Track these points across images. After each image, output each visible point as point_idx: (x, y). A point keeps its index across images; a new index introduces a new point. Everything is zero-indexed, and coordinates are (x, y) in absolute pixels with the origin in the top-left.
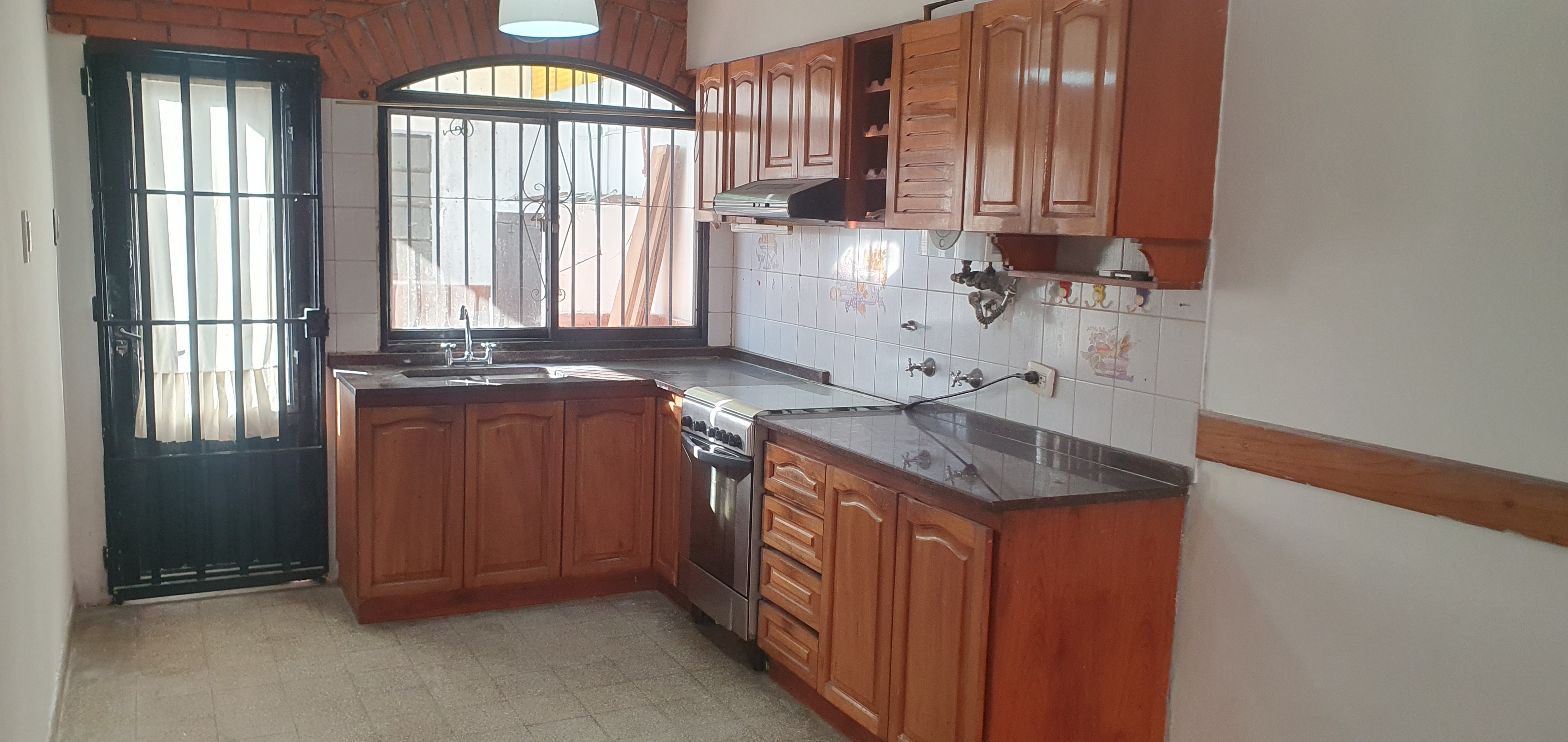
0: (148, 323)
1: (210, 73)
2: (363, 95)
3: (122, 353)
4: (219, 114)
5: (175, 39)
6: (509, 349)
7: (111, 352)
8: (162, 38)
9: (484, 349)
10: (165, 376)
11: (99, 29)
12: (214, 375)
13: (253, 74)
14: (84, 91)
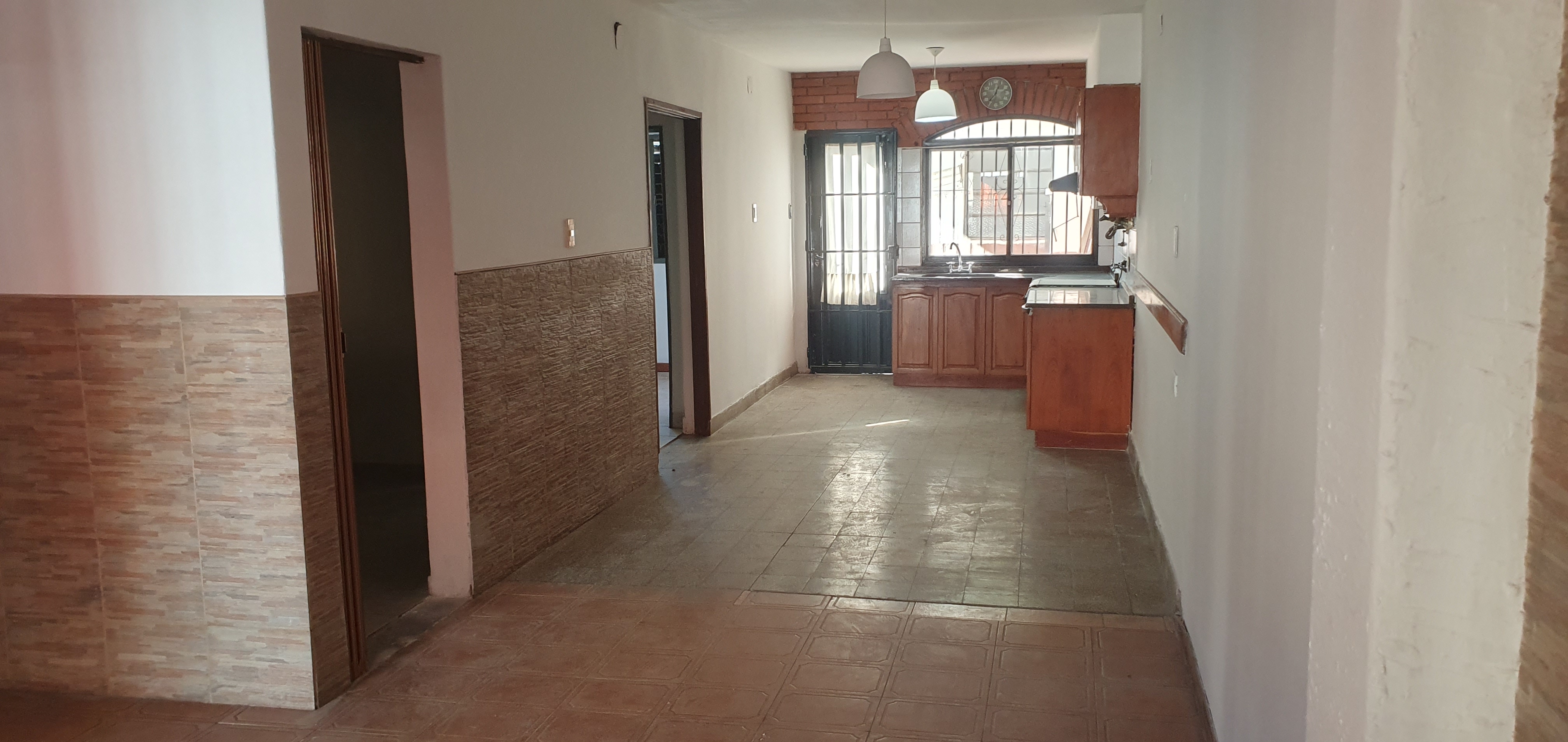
0: (825, 252)
1: (852, 141)
2: (916, 144)
3: (817, 265)
4: (855, 158)
5: (839, 127)
6: (983, 266)
7: (812, 264)
8: (833, 128)
9: (968, 265)
10: (832, 275)
11: (811, 127)
12: (851, 276)
13: (869, 140)
14: (805, 154)
